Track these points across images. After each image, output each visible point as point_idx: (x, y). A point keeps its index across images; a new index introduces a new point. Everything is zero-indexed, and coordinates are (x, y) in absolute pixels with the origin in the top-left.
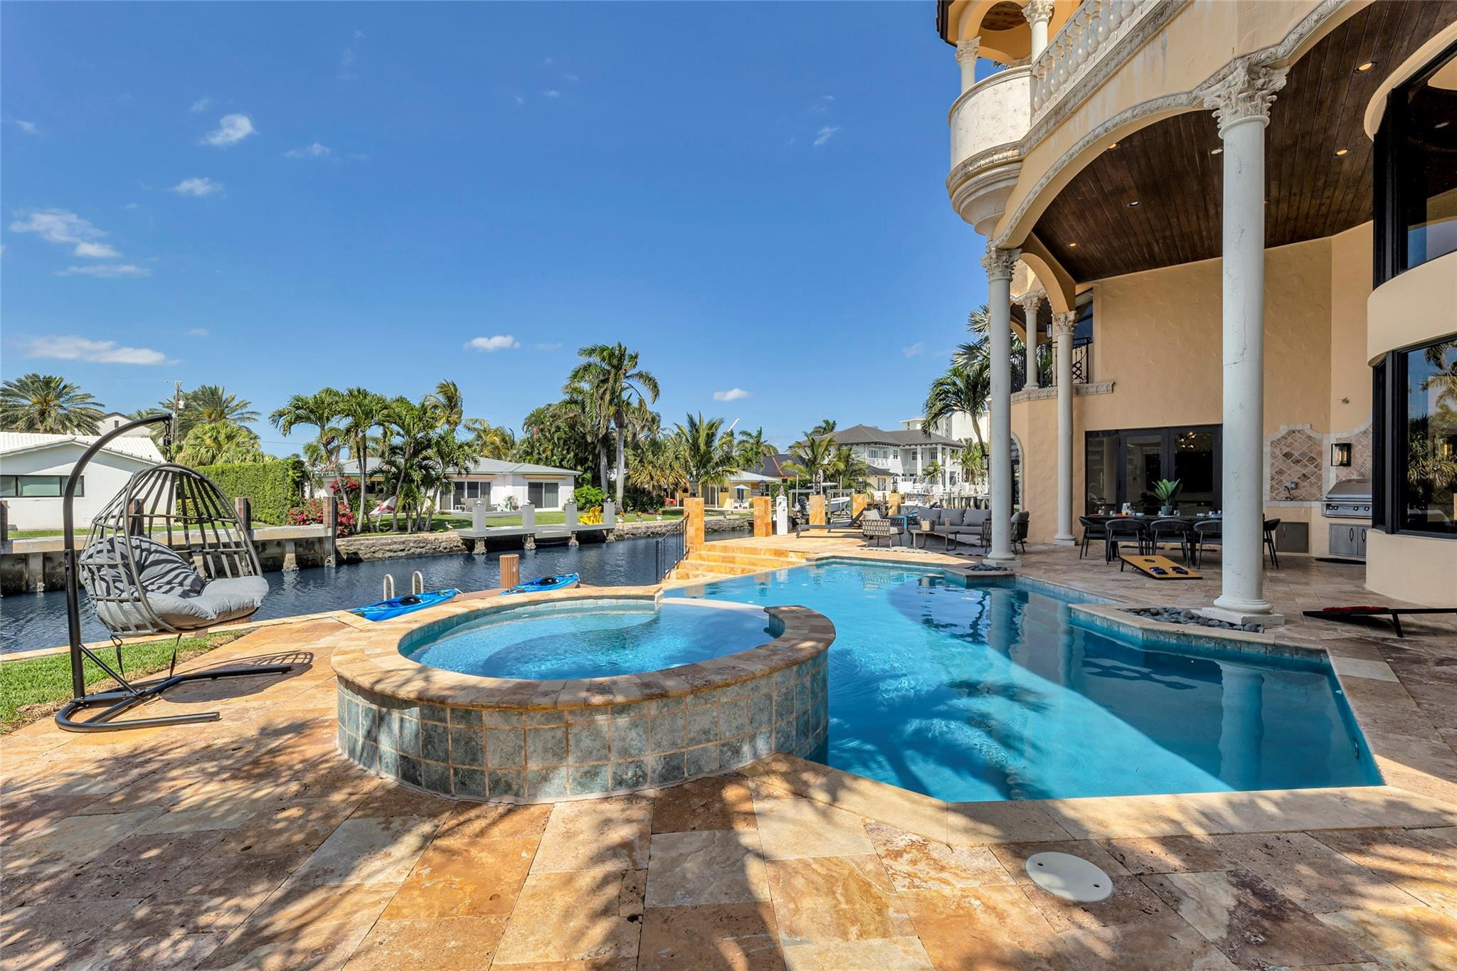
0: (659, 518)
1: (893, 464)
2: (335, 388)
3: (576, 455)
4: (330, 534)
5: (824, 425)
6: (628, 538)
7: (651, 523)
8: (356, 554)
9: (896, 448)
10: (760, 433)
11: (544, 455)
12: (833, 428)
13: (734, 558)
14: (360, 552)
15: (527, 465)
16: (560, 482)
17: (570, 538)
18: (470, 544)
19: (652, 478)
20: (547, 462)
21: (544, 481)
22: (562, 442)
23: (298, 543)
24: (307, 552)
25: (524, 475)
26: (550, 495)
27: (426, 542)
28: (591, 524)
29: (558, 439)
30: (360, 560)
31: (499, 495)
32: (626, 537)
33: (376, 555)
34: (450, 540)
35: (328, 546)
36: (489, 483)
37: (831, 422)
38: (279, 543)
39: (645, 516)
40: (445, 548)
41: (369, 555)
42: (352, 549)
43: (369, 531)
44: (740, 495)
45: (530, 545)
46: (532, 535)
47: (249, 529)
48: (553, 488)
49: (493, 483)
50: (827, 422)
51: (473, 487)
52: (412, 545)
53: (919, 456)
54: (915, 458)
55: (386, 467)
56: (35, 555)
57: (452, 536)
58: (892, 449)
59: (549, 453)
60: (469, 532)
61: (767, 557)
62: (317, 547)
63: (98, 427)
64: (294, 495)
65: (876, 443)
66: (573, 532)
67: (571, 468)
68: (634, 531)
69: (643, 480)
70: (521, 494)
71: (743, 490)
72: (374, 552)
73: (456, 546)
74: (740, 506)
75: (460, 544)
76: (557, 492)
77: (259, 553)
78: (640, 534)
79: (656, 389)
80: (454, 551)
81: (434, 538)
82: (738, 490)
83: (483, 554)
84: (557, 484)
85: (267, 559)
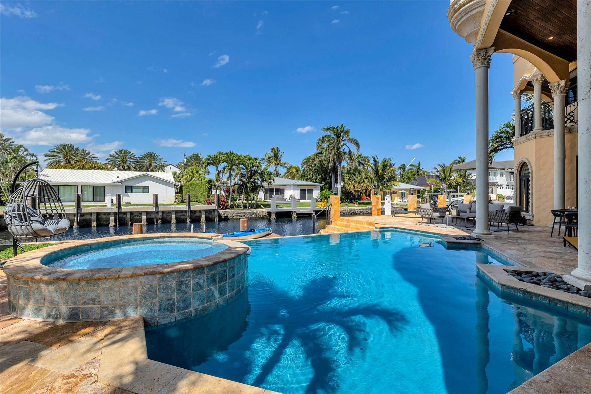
0: (356, 206)
1: (500, 179)
2: (222, 151)
3: (322, 177)
4: (217, 208)
5: (459, 159)
7: (353, 208)
8: (227, 216)
9: (502, 171)
10: (419, 164)
11: (309, 177)
12: (464, 161)
13: (350, 225)
14: (228, 216)
15: (302, 181)
16: (314, 189)
17: (312, 214)
18: (270, 214)
19: (354, 187)
20: (310, 180)
21: (307, 188)
22: (316, 171)
23: (206, 211)
24: (209, 215)
25: (298, 186)
26: (309, 195)
27: (253, 213)
28: (322, 207)
29: (315, 170)
30: (228, 219)
31: (288, 193)
33: (234, 217)
34: (262, 212)
35: (216, 213)
36: (284, 189)
37: (463, 157)
38: (200, 211)
39: (352, 204)
40: (260, 216)
41: (232, 217)
42: (226, 214)
43: (234, 208)
44: (403, 195)
45: (294, 216)
46: (295, 212)
47: (189, 206)
48: (311, 191)
49: (286, 189)
50: (460, 158)
51: (277, 190)
52: (247, 214)
55: (239, 182)
56: (128, 212)
57: (263, 211)
58: (499, 171)
59: (311, 176)
60: (270, 210)
61: (366, 226)
62: (213, 213)
63: (165, 169)
64: (208, 193)
66: (313, 211)
67: (320, 183)
68: (344, 212)
69: (350, 188)
70: (297, 194)
71: (404, 193)
72: (233, 216)
73: (265, 215)
74: (402, 201)
75: (266, 214)
76: (312, 193)
77: (193, 215)
78: (347, 213)
79: (357, 145)
80: (264, 217)
81: (256, 211)
82: (402, 193)
83: (274, 219)
84: (312, 189)
85: (196, 217)
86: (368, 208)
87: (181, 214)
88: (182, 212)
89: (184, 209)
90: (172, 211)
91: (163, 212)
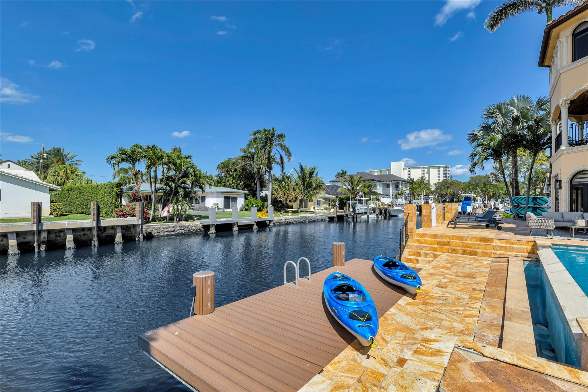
0: (290, 214)
1: (379, 189)
3: (244, 183)
4: (140, 222)
5: (341, 172)
6: (277, 225)
7: (287, 217)
8: (150, 233)
9: (379, 183)
11: (228, 183)
12: (346, 173)
14: (152, 232)
16: (238, 196)
17: (253, 225)
18: (206, 228)
19: (285, 195)
20: (230, 186)
21: (231, 196)
22: (238, 176)
23: (123, 227)
24: (127, 232)
25: (222, 193)
26: (233, 203)
27: (185, 227)
28: (263, 217)
29: (236, 175)
30: (153, 237)
31: (210, 202)
33: (160, 234)
34: (196, 226)
35: (138, 230)
37: (344, 170)
38: (113, 227)
40: (194, 230)
41: (157, 234)
42: (149, 230)
43: (155, 221)
44: (319, 203)
45: (235, 228)
46: (237, 223)
47: (98, 221)
48: (235, 199)
49: (207, 196)
52: (178, 228)
53: (391, 187)
54: (388, 187)
55: (164, 187)
57: (196, 224)
59: (231, 182)
60: (206, 222)
62: (132, 229)
64: (116, 201)
65: (372, 180)
66: (255, 222)
67: (243, 190)
68: (280, 221)
69: (280, 196)
70: (221, 202)
71: (320, 201)
72: (159, 232)
73: (199, 229)
74: (320, 209)
75: (201, 228)
76: (237, 201)
77: (102, 233)
78: (282, 223)
80: (198, 231)
81: (188, 224)
83: (214, 233)
84: (237, 197)
85: (106, 236)
86: (300, 217)
87: (82, 233)
88: (83, 229)
89: (89, 226)
90: (67, 229)
91: (49, 232)
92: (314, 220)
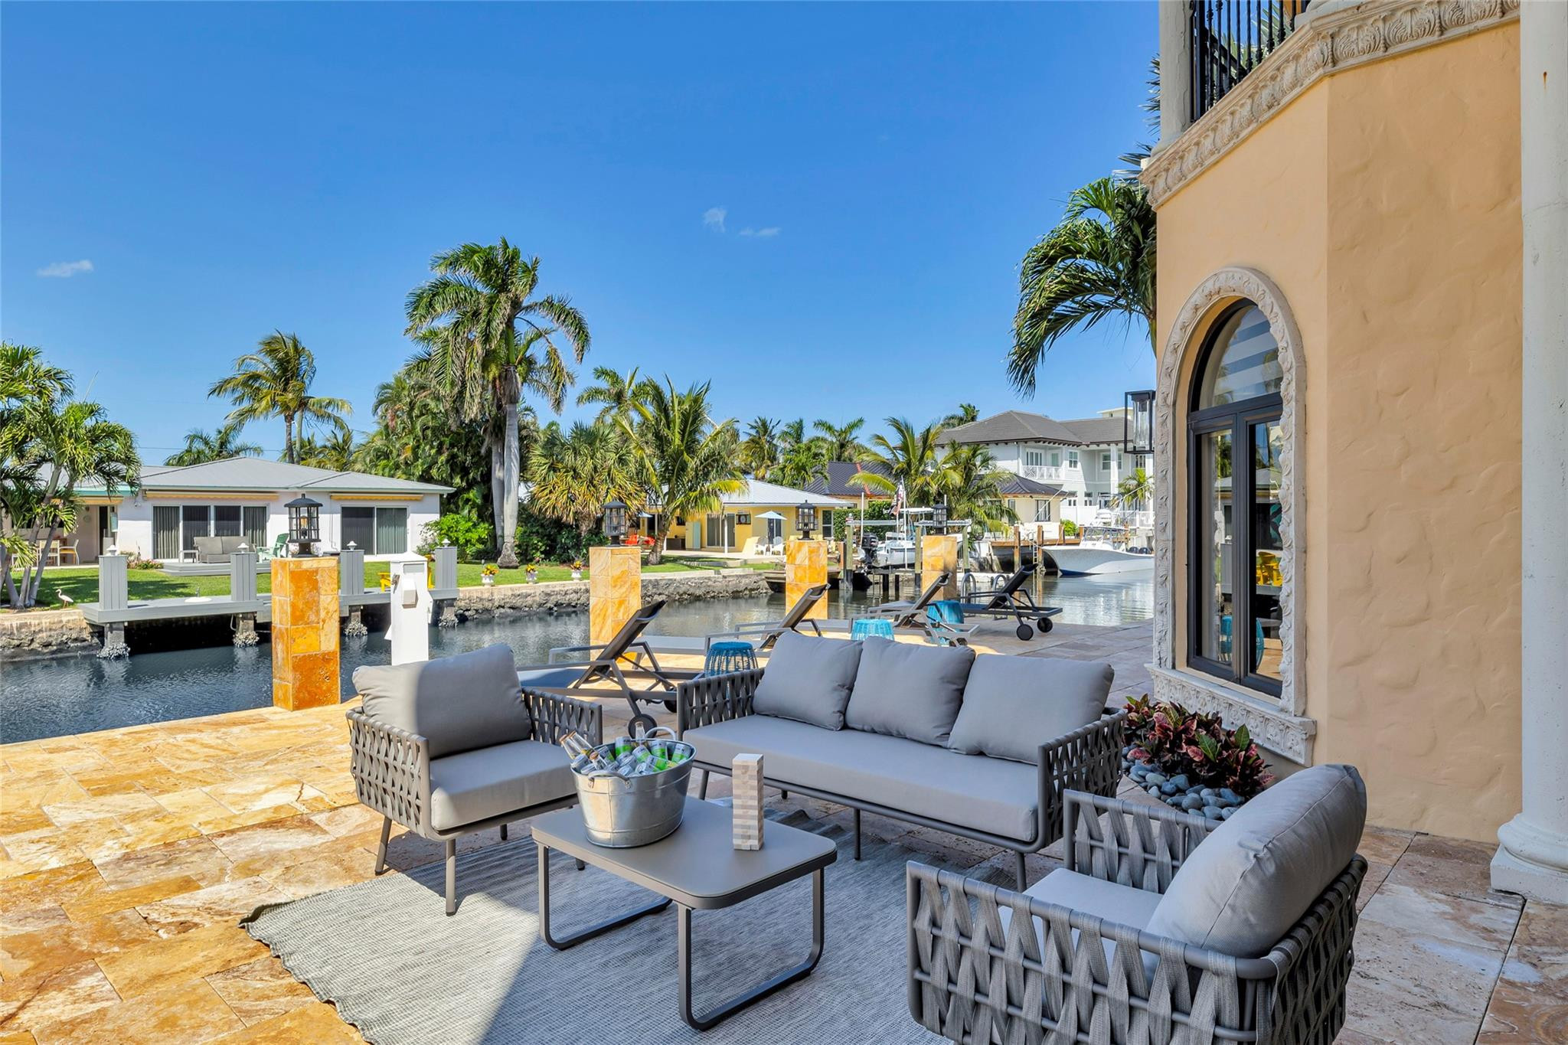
1: (1069, 475)
3: (452, 458)
5: (960, 413)
6: (502, 616)
7: (557, 586)
9: (1074, 450)
11: (402, 459)
12: (973, 419)
15: (379, 478)
16: (410, 506)
17: (347, 619)
18: (100, 633)
19: (572, 500)
20: (405, 470)
21: (376, 505)
26: (388, 532)
29: (424, 429)
32: (497, 613)
34: (65, 627)
36: (264, 509)
40: (47, 645)
44: (773, 531)
45: (244, 635)
46: (253, 615)
49: (271, 508)
50: (964, 409)
51: (228, 516)
53: (1114, 464)
54: (1106, 466)
57: (67, 620)
58: (1066, 450)
59: (410, 455)
60: (103, 611)
65: (1037, 440)
66: (353, 607)
67: (441, 482)
68: (518, 602)
69: (555, 502)
70: (325, 529)
71: (779, 522)
73: (76, 640)
74: (768, 550)
75: (86, 635)
76: (405, 526)
78: (530, 607)
79: (581, 333)
80: (68, 650)
81: (18, 623)
82: (770, 521)
83: (118, 657)
84: (403, 510)
92: (698, 592)
